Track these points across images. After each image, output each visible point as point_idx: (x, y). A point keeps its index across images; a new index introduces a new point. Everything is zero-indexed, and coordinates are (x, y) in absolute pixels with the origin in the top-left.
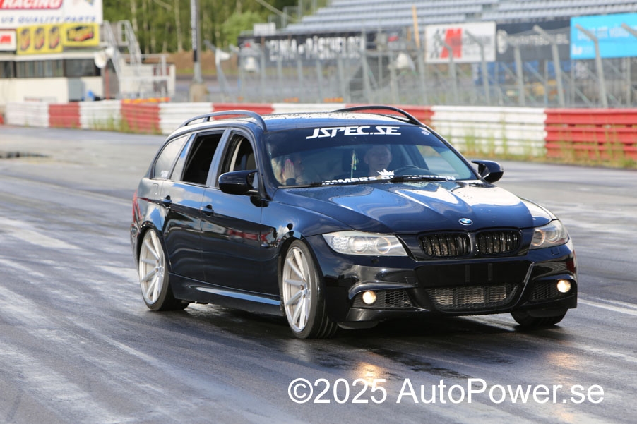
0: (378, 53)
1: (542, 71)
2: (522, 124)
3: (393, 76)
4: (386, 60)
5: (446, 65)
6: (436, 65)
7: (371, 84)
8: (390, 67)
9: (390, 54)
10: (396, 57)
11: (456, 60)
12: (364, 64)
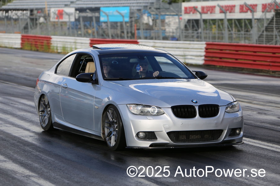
0: (34, 17)
1: (90, 25)
2: (82, 43)
3: (38, 25)
4: (36, 20)
5: (57, 22)
6: (54, 22)
7: (31, 28)
8: (37, 22)
9: (38, 17)
10: (39, 19)
11: (61, 20)
12: (29, 20)
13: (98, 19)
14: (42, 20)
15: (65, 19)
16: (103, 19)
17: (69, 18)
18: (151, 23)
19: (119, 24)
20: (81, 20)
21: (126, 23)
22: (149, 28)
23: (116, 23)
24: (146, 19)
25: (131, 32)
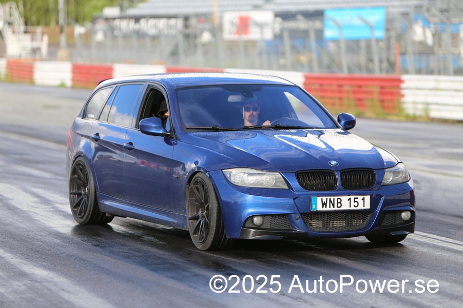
0: (190, 31)
1: (304, 46)
3: (199, 47)
4: (195, 36)
6: (232, 41)
7: (185, 52)
8: (197, 41)
9: (198, 32)
10: (201, 34)
11: (244, 37)
12: (180, 39)
13: (320, 34)
14: (206, 37)
15: (254, 34)
16: (329, 33)
17: (262, 33)
18: (430, 41)
19: (363, 44)
20: (286, 36)
21: (378, 40)
22: (425, 51)
23: (357, 41)
24: (420, 33)
25: (388, 60)
